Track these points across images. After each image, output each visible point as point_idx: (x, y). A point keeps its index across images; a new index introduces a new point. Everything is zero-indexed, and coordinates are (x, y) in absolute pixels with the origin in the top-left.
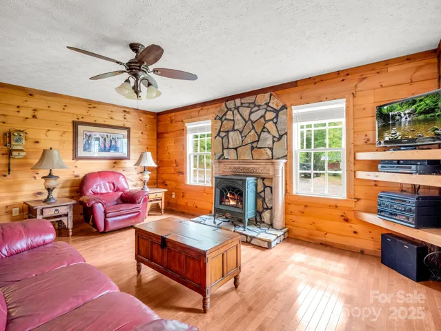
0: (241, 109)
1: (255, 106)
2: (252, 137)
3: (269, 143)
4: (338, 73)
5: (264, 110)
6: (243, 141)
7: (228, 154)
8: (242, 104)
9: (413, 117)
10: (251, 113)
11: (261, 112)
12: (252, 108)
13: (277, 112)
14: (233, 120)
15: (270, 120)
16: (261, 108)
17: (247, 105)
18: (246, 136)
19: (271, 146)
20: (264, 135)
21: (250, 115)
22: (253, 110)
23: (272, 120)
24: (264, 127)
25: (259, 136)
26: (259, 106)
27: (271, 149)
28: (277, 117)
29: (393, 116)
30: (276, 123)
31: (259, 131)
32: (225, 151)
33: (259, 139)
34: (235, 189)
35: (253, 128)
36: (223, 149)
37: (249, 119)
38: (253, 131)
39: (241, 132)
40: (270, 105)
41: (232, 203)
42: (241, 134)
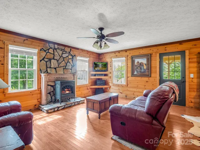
0: (57, 50)
1: (64, 51)
2: (63, 64)
3: (70, 67)
4: (87, 51)
5: (68, 54)
6: (59, 65)
7: (51, 71)
8: (58, 48)
9: (102, 66)
10: (62, 54)
11: (67, 55)
12: (63, 52)
13: (73, 56)
14: (54, 54)
15: (70, 59)
16: (67, 53)
17: (61, 49)
18: (60, 63)
19: (71, 68)
20: (68, 64)
21: (62, 55)
22: (64, 53)
23: (71, 59)
24: (68, 61)
25: (66, 64)
26: (66, 52)
27: (71, 70)
28: (73, 58)
29: (98, 65)
30: (72, 60)
31: (66, 62)
32: (48, 69)
33: (66, 65)
34: (68, 86)
35: (64, 60)
36: (47, 68)
37: (62, 56)
38: (64, 61)
39: (58, 61)
40: (71, 53)
41: (67, 92)
42: (58, 62)
